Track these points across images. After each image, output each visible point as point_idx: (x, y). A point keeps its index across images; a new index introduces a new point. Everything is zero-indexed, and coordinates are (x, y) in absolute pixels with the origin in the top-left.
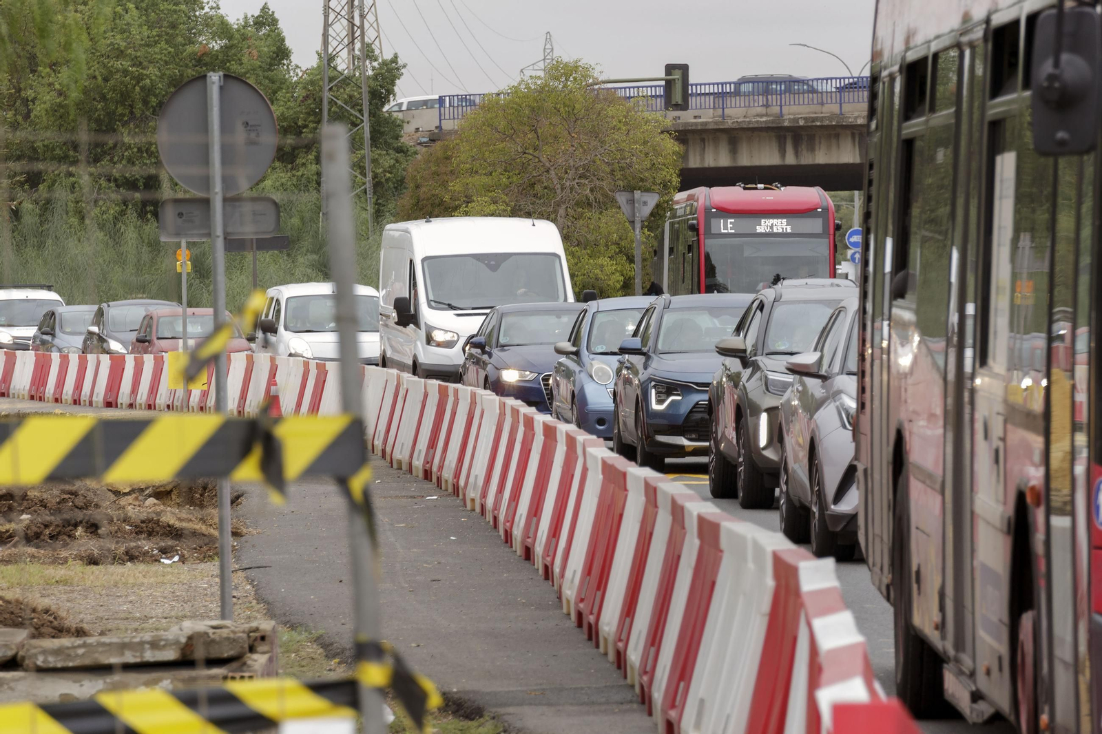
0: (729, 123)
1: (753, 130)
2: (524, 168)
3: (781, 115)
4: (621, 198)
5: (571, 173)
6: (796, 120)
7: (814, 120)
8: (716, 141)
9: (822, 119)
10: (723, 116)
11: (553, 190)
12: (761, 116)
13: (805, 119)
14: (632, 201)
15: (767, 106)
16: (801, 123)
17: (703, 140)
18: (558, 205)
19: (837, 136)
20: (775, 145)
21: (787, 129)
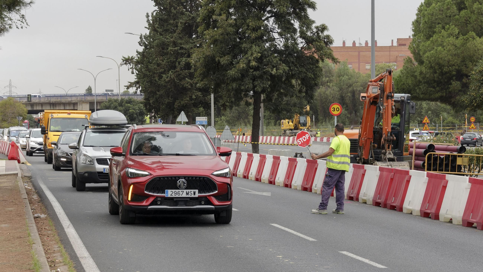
0: (41, 102)
1: (45, 103)
2: (4, 112)
3: (50, 101)
4: (17, 117)
5: (11, 113)
6: (53, 102)
7: (56, 102)
8: (39, 105)
9: (57, 102)
10: (40, 101)
11: (8, 116)
12: (47, 101)
13: (55, 102)
14: (19, 118)
15: (48, 99)
16: (54, 102)
17: (37, 105)
18: (9, 118)
19: (60, 105)
20: (49, 106)
21: (51, 103)
